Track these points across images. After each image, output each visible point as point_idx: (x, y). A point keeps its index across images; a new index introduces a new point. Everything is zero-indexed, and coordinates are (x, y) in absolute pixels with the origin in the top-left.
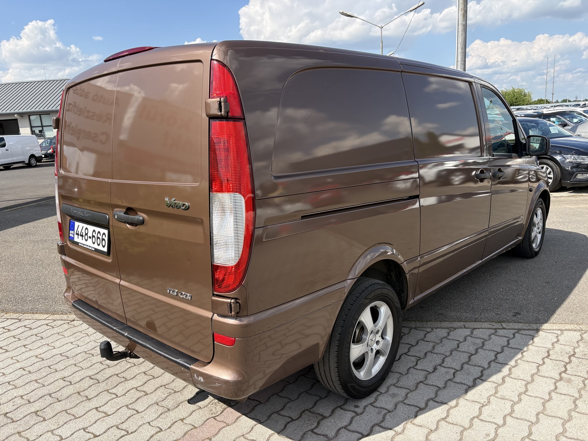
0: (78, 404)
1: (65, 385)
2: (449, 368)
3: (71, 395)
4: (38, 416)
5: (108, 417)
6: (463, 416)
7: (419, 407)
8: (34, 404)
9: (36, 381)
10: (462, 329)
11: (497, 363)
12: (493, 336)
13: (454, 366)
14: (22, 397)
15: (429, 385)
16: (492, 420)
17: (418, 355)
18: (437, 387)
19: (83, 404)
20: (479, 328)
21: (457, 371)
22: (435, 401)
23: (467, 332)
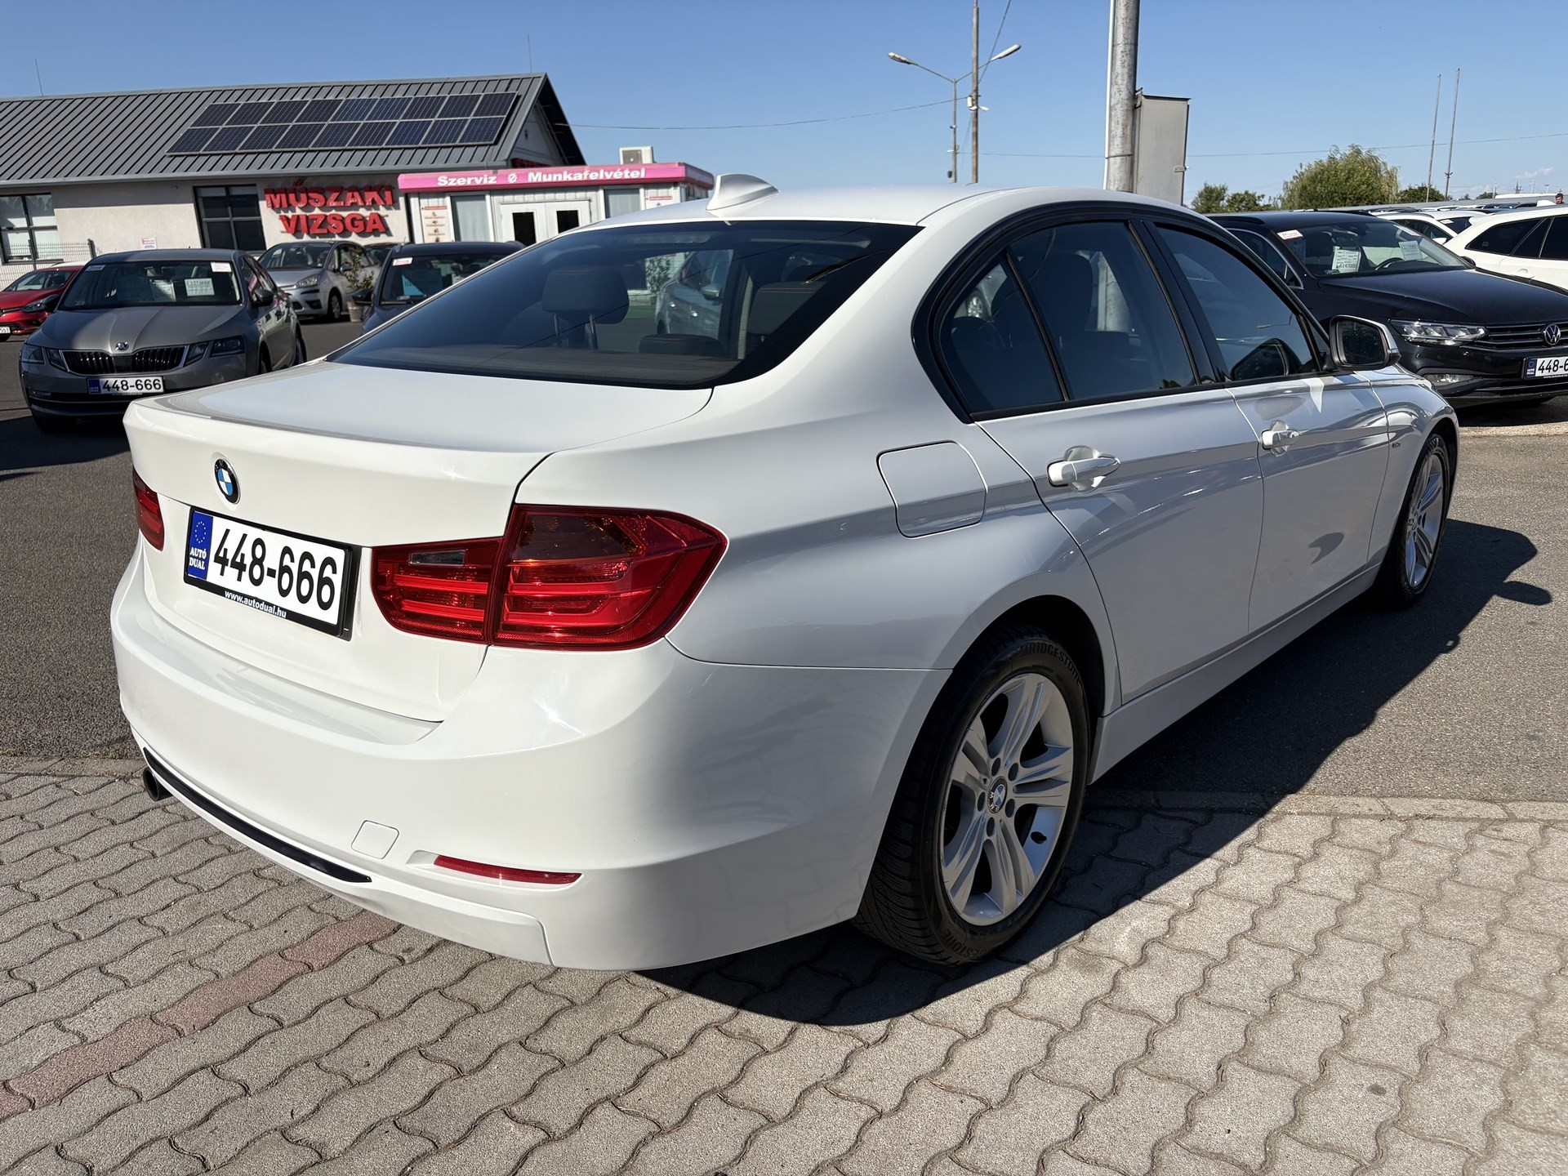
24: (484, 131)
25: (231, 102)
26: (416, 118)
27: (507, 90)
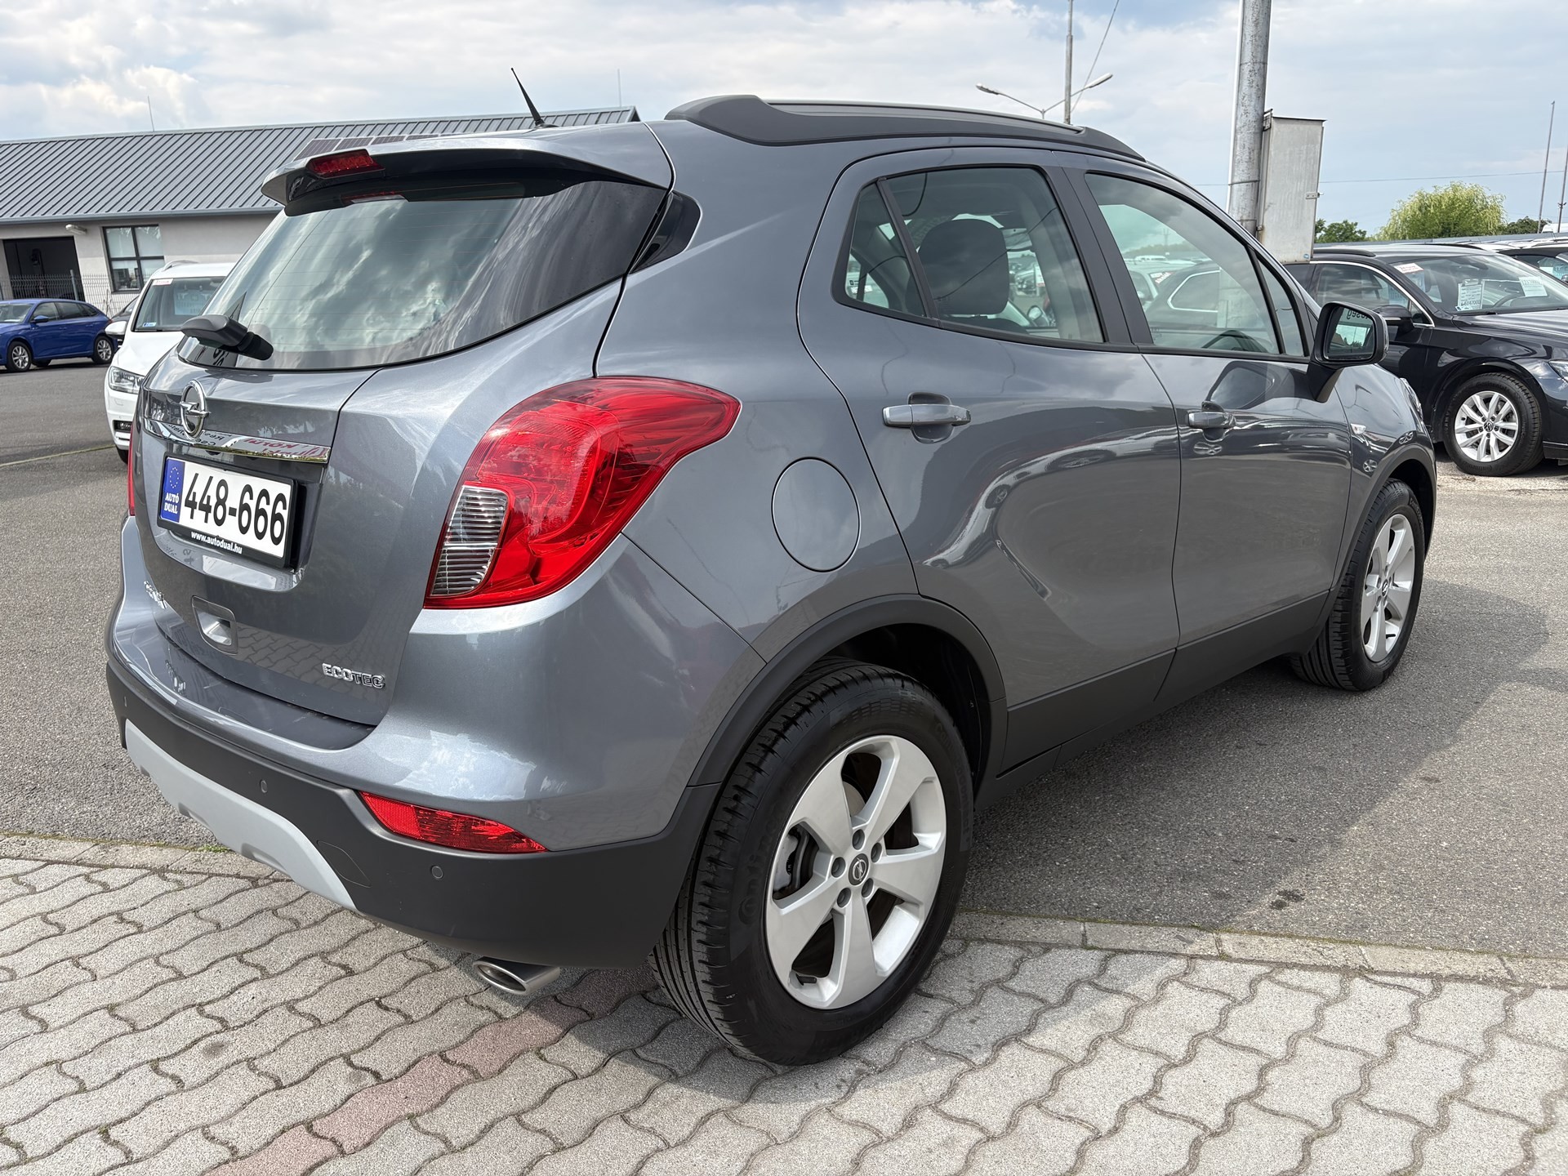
10: (1073, 951)
11: (1155, 1109)
12: (1173, 988)
20: (1134, 952)
21: (991, 1138)
23: (1086, 963)
25: (331, 138)
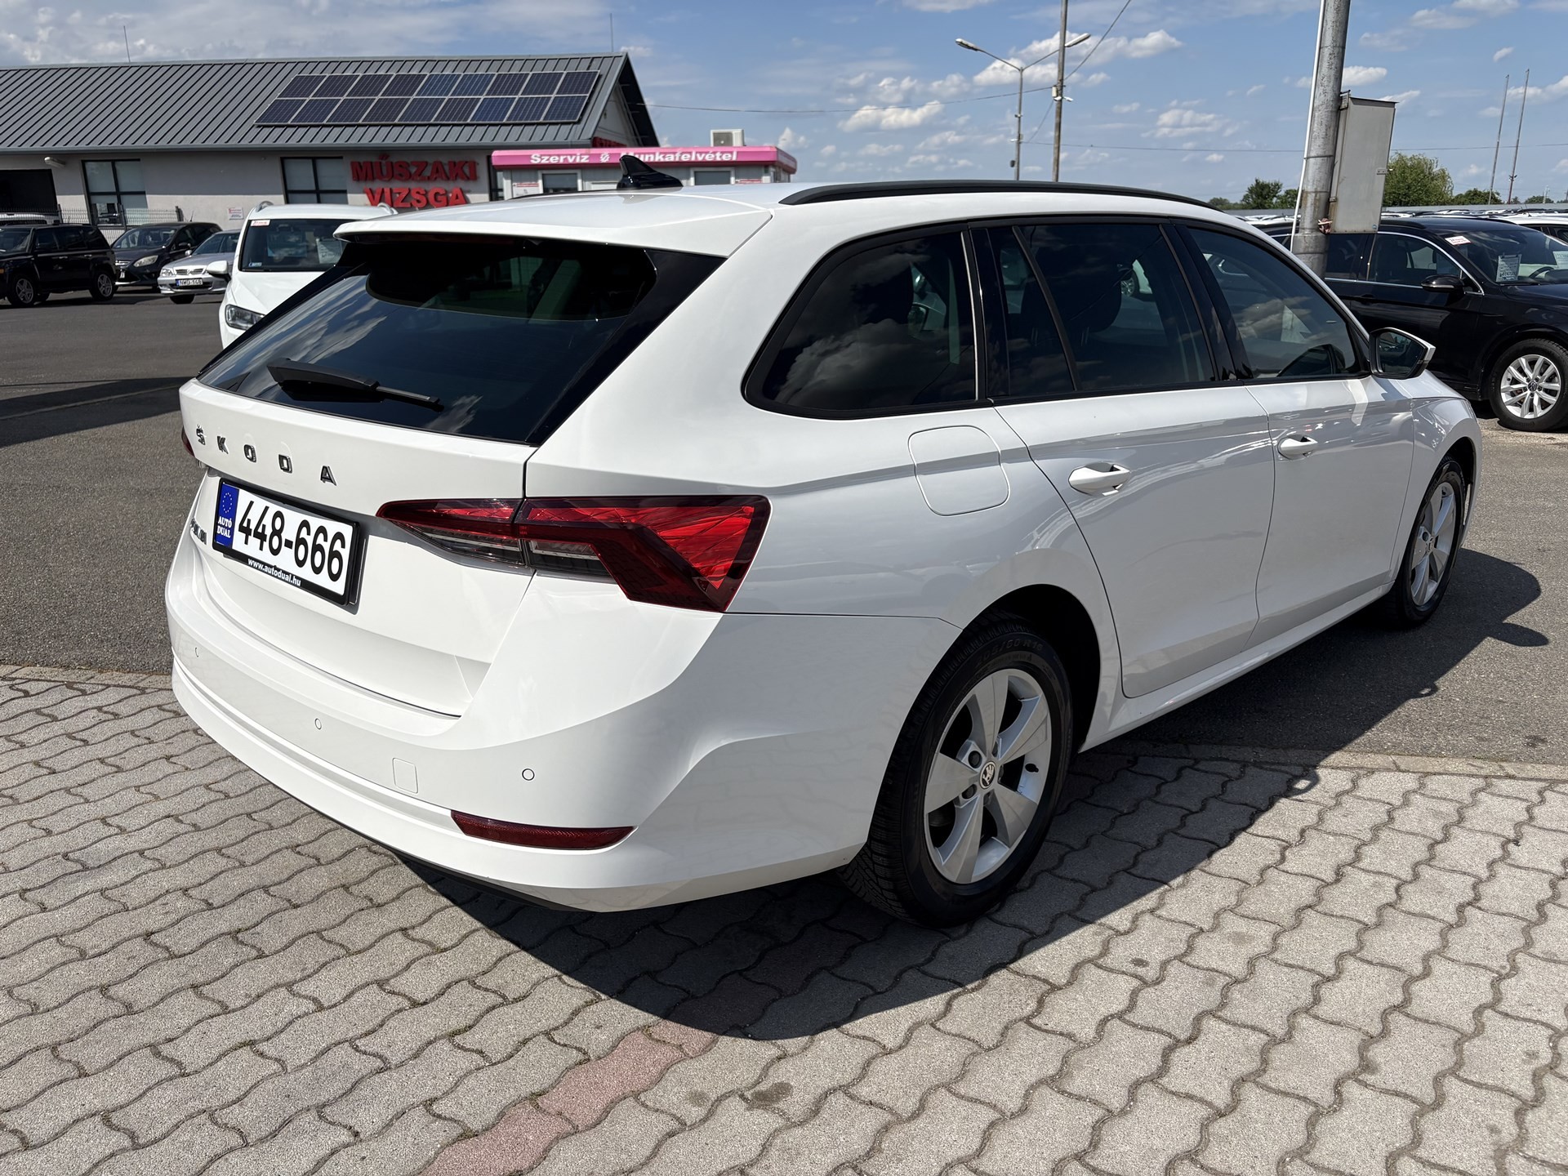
0: (348, 917)
1: (303, 865)
2: (1380, 873)
3: (323, 893)
4: (242, 943)
5: (442, 954)
6: (1449, 1001)
7: (1319, 974)
8: (226, 913)
9: (219, 850)
11: (1513, 865)
13: (1392, 866)
14: (185, 891)
15: (1333, 915)
16: (1537, 1016)
17: (1280, 833)
18: (1359, 922)
19: (363, 915)
20: (1440, 774)
22: (1362, 960)
24: (568, 109)
25: (315, 73)
26: (500, 94)
27: (588, 69)
